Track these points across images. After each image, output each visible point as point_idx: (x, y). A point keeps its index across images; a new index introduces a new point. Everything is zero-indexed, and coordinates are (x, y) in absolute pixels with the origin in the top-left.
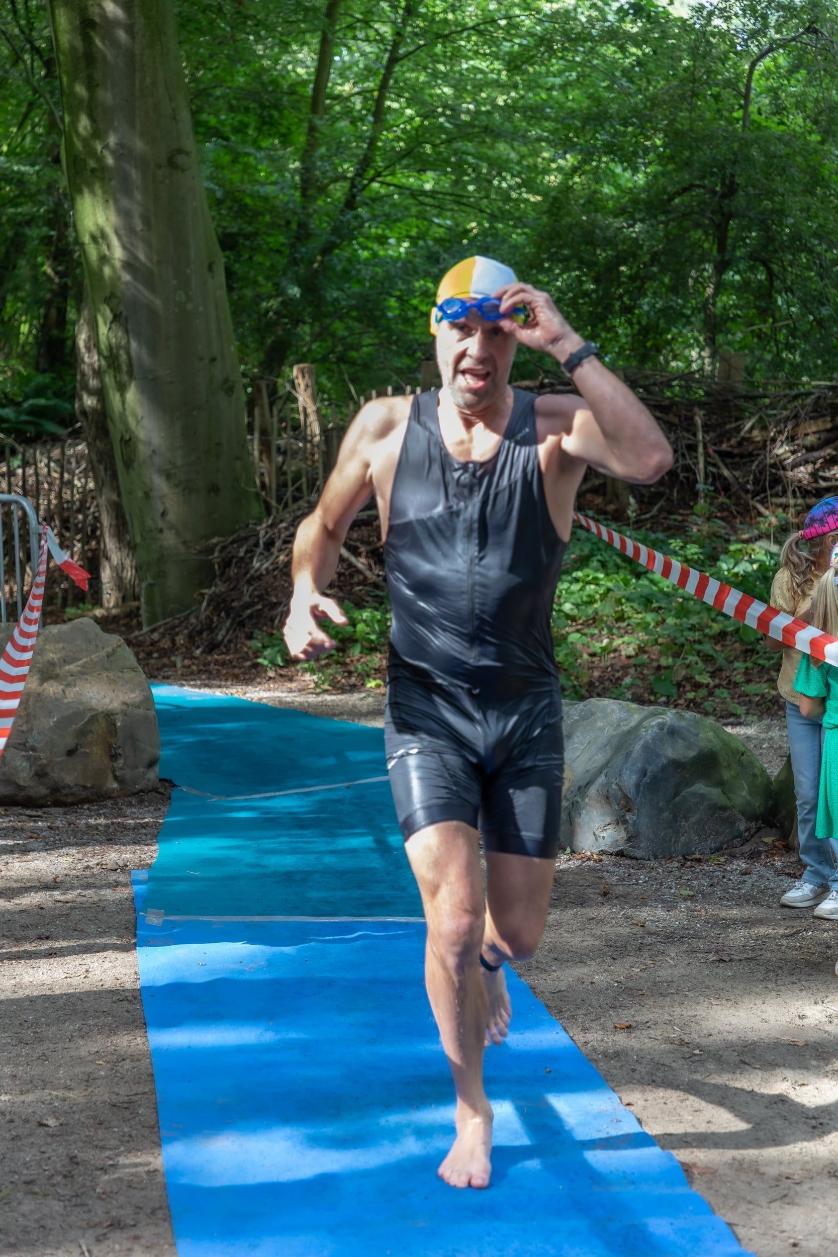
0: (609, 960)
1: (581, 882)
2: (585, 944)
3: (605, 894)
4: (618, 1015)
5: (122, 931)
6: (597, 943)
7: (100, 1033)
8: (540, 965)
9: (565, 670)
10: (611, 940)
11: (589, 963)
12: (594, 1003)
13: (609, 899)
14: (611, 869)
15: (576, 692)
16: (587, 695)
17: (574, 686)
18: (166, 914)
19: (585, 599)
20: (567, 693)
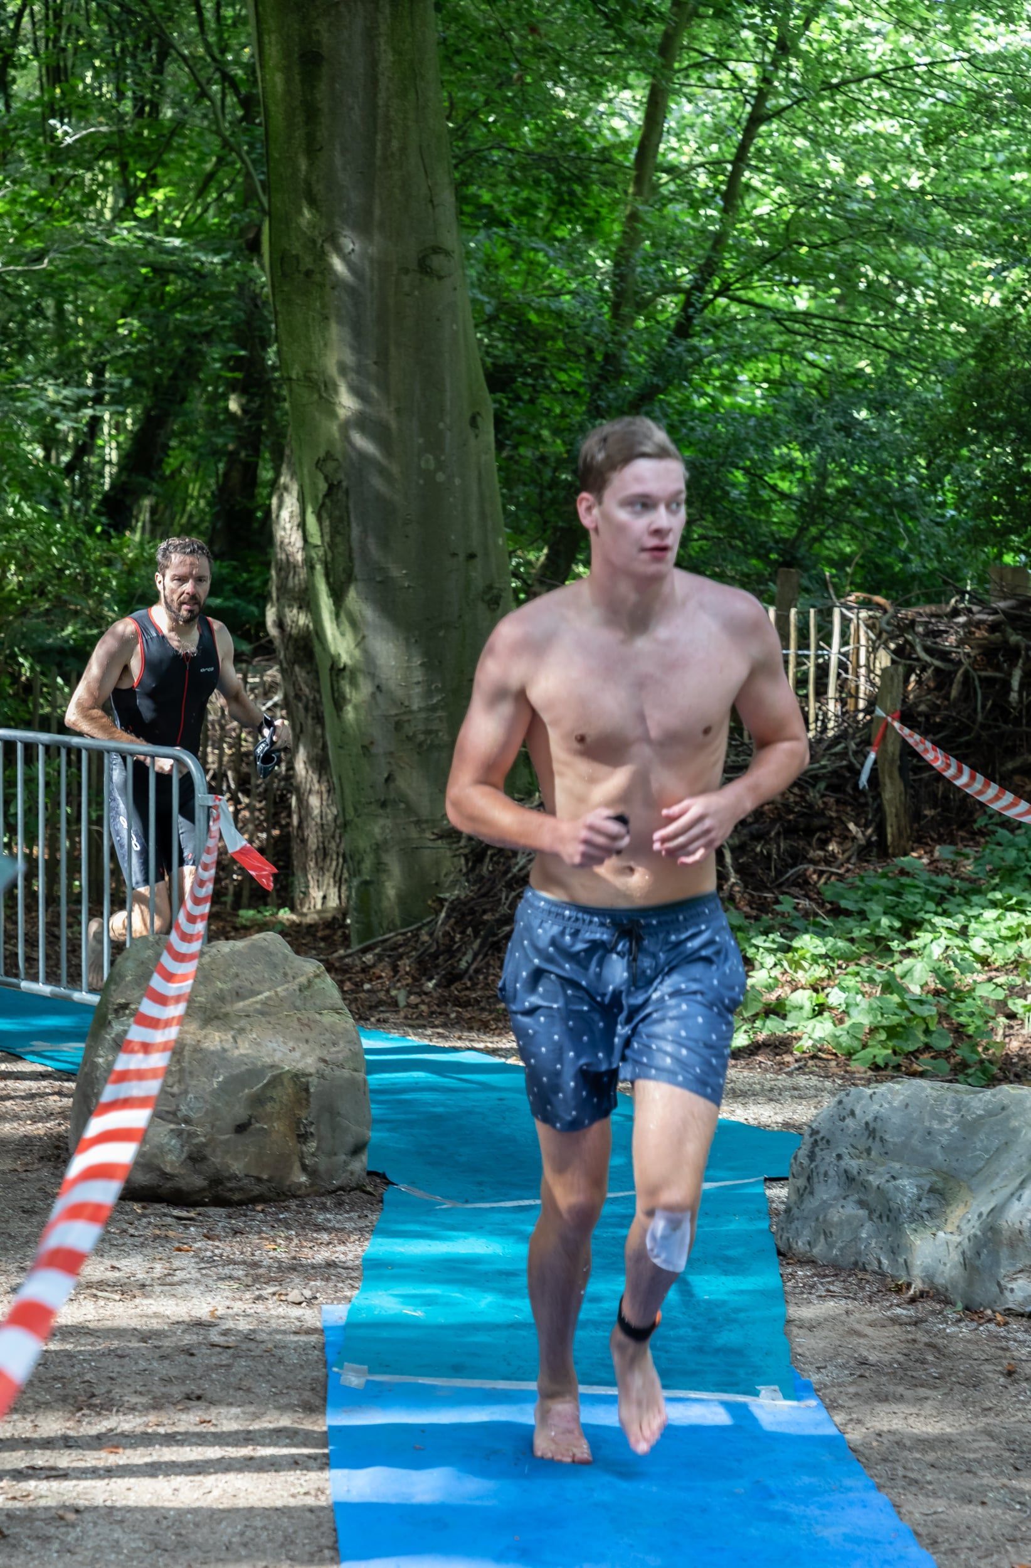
0: (1010, 1470)
1: (976, 1354)
2: (976, 1445)
3: (1010, 1373)
4: (1018, 1553)
5: (307, 1395)
6: (993, 1444)
7: (270, 1540)
8: (910, 1474)
9: (970, 1037)
10: (1014, 1442)
11: (981, 1473)
12: (985, 1532)
13: (1016, 1381)
14: (1020, 1336)
15: (984, 1071)
16: (1000, 1075)
17: (982, 1062)
18: (371, 1372)
19: (1004, 933)
20: (970, 1071)
